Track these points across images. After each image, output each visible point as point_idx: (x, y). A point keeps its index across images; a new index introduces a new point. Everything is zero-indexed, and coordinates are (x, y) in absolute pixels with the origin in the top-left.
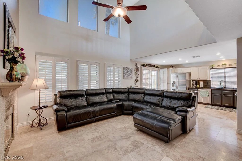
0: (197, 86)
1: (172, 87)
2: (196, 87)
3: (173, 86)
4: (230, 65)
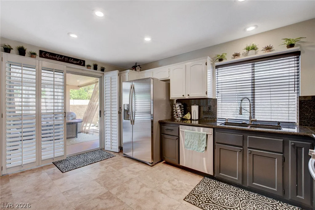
0: (185, 117)
3: (125, 118)
4: (268, 48)
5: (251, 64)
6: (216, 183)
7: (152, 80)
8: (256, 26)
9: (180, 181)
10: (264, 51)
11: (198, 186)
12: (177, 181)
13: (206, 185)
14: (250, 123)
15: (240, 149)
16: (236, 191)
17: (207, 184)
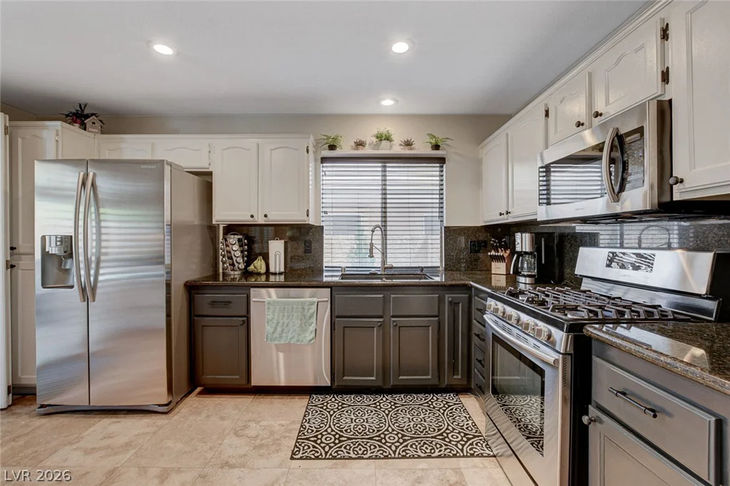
0: (251, 268)
1: (44, 285)
2: (247, 274)
3: (50, 283)
4: (408, 144)
5: (380, 165)
6: (336, 400)
7: (167, 168)
8: (397, 101)
9: (264, 423)
10: (402, 147)
11: (307, 418)
12: (254, 425)
13: (321, 411)
14: (383, 273)
15: (380, 322)
16: (374, 400)
17: (322, 408)
